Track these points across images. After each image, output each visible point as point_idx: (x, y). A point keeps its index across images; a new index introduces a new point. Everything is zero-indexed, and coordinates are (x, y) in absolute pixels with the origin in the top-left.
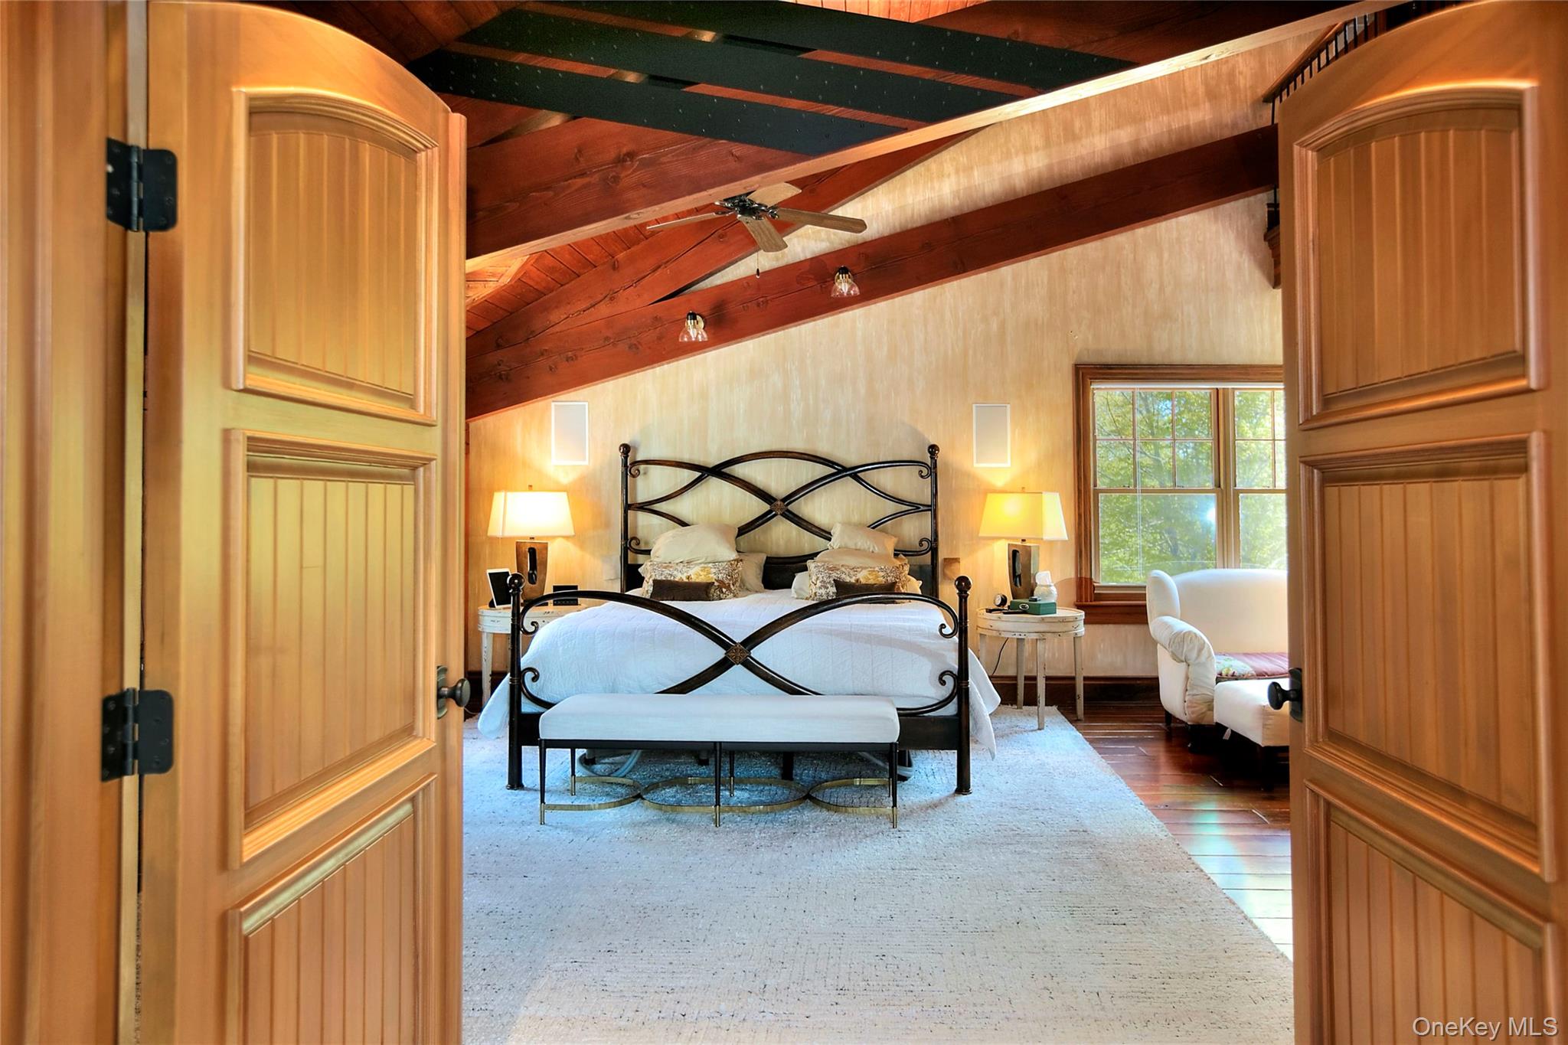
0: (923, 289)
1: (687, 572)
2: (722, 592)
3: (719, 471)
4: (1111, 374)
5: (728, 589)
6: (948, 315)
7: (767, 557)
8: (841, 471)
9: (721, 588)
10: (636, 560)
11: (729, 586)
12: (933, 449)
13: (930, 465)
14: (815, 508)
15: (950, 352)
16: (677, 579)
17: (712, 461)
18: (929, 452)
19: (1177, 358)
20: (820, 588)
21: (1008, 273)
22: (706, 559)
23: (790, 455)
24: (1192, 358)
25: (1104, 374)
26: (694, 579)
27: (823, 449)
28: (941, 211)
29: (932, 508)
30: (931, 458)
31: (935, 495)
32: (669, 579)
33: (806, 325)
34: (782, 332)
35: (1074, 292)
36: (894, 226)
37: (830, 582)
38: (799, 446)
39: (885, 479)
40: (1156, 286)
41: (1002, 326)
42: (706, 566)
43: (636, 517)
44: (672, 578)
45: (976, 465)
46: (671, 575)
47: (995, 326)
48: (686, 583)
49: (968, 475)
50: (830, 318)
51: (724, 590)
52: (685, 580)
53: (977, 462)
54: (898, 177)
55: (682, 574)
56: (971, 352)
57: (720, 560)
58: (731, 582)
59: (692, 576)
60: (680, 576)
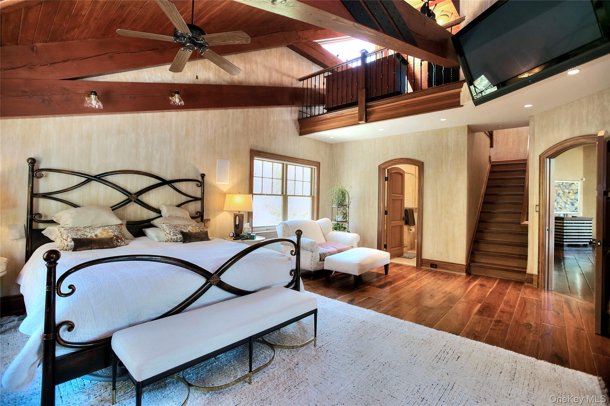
0: (201, 110)
1: (94, 232)
2: (118, 242)
3: (100, 178)
4: (260, 154)
5: (121, 239)
6: (209, 122)
7: (127, 222)
8: (164, 182)
9: (118, 240)
10: (38, 226)
11: (122, 238)
12: (203, 176)
13: (201, 182)
14: (150, 198)
15: (209, 138)
16: (88, 237)
17: (94, 173)
18: (201, 176)
19: (276, 152)
20: (173, 236)
21: (231, 112)
22: (102, 224)
23: (140, 173)
24: (280, 153)
25: (259, 154)
26: (100, 236)
27: (155, 172)
28: (209, 81)
29: (202, 199)
30: (202, 179)
31: (203, 194)
32: (83, 237)
33: (149, 113)
34: (137, 114)
35: (251, 124)
36: (190, 82)
37: (177, 233)
38: (143, 169)
39: (182, 186)
40: (272, 128)
41: (228, 131)
42: (104, 228)
43: (38, 202)
44: (85, 237)
45: (217, 183)
46: (84, 235)
47: (225, 131)
48: (96, 239)
49: (215, 187)
50: (161, 113)
51: (119, 241)
52: (95, 237)
53: (218, 182)
54: (193, 61)
55: (91, 234)
56: (217, 139)
57: (111, 225)
58: (122, 236)
59: (99, 235)
60: (90, 235)
